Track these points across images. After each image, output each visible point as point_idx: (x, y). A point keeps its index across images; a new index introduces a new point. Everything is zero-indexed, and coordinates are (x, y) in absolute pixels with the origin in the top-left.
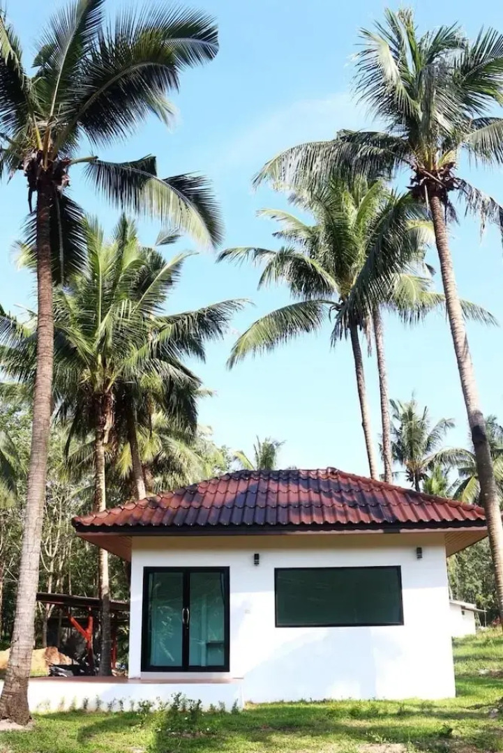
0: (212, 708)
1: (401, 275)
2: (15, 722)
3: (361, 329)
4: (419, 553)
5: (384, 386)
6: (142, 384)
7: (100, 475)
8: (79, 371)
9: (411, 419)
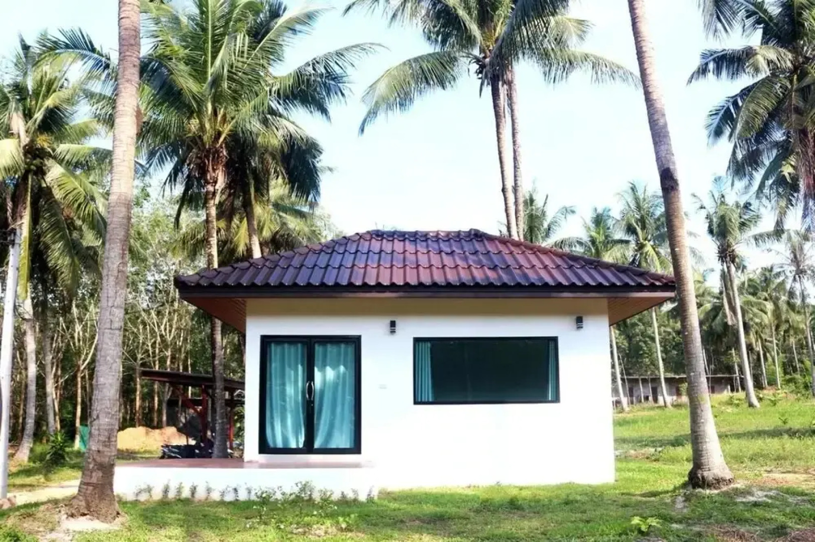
0: (343, 496)
1: (556, 18)
2: (98, 519)
3: (503, 86)
4: (579, 320)
5: (518, 158)
6: (260, 140)
7: (211, 239)
8: (186, 121)
9: (531, 205)
